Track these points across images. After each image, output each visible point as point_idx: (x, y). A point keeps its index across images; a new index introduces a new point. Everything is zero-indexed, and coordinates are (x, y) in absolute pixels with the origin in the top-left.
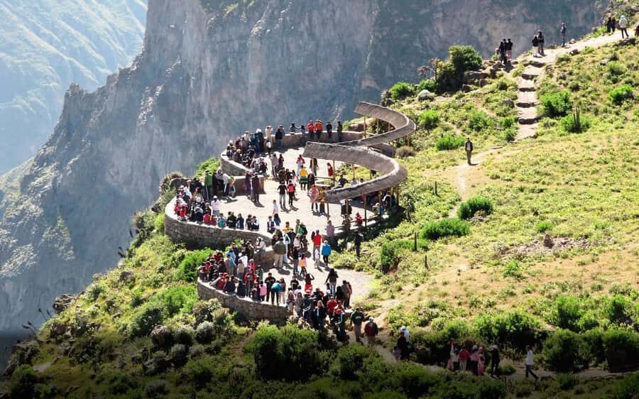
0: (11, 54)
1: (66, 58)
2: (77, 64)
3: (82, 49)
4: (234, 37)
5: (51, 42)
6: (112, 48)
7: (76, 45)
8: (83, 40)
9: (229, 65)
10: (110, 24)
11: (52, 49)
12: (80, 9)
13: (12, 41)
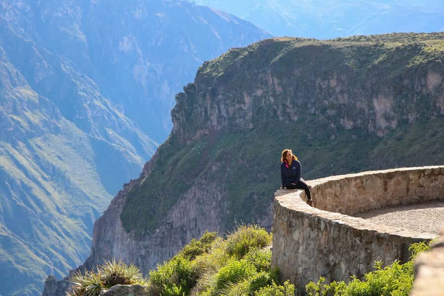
0: (23, 265)
1: (52, 267)
2: (58, 271)
3: (60, 262)
4: (142, 247)
5: (44, 259)
6: (75, 262)
7: (57, 261)
8: (61, 257)
9: (139, 263)
10: (75, 249)
11: (44, 262)
12: (59, 242)
13: (24, 258)
